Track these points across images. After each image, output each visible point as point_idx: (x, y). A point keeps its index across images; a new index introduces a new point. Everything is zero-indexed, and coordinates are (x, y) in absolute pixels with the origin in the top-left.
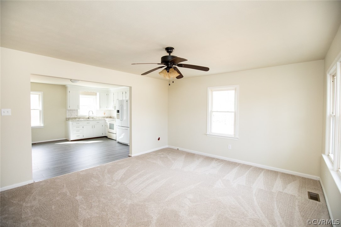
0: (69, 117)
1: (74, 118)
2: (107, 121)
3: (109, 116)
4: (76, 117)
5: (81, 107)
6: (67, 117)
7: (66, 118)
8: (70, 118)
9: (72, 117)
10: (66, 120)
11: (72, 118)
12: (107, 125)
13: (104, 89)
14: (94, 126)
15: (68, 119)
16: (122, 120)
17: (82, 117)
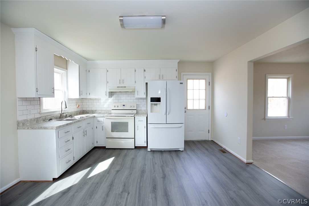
0: (25, 117)
1: (34, 119)
3: (82, 110)
6: (20, 118)
7: (18, 123)
8: (27, 121)
9: (29, 117)
11: (31, 120)
12: (103, 127)
13: (85, 59)
14: (86, 131)
15: (23, 125)
16: (168, 114)
17: (49, 116)
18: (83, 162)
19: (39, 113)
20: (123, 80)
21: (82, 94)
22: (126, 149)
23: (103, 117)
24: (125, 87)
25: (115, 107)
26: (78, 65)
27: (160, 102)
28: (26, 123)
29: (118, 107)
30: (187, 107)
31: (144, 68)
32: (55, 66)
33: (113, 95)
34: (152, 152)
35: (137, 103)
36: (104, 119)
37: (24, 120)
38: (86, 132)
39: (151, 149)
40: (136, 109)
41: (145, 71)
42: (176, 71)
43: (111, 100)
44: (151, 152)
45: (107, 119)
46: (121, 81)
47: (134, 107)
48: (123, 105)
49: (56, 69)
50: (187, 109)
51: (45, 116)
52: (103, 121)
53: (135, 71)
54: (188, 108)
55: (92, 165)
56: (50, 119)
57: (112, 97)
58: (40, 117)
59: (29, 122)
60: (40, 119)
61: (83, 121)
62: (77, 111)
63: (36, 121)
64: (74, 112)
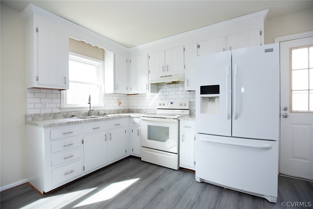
0: (37, 112)
1: (50, 114)
2: (137, 120)
3: (126, 108)
4: (58, 111)
5: (71, 85)
6: (31, 112)
7: (26, 117)
8: (39, 115)
9: (43, 112)
10: (26, 123)
11: (45, 115)
12: (138, 131)
13: (121, 46)
14: (110, 134)
15: (32, 120)
16: (236, 118)
17: (73, 113)
18: (99, 175)
19: (59, 108)
20: (167, 66)
21: (117, 88)
22: (165, 168)
23: (139, 117)
24: (171, 76)
25: (160, 105)
26: (113, 53)
27: (219, 93)
28: (38, 118)
29: (164, 105)
30: (291, 107)
31: (197, 43)
32: (70, 52)
33: (160, 89)
34: (203, 185)
35: (191, 100)
36: (140, 120)
37: (35, 114)
38: (111, 136)
39: (201, 179)
40: (188, 109)
41: (198, 46)
42: (261, 34)
43: (157, 95)
44: (201, 184)
45: (143, 121)
46: (166, 68)
47: (185, 105)
48: (171, 103)
49: (71, 56)
50: (291, 111)
51: (68, 112)
52: (139, 123)
53: (184, 50)
54: (294, 109)
55: (103, 183)
56: (72, 116)
57: (158, 92)
58: (60, 113)
59: (42, 117)
60: (60, 114)
61: (104, 120)
62: (119, 110)
63: (52, 116)
64: (115, 110)
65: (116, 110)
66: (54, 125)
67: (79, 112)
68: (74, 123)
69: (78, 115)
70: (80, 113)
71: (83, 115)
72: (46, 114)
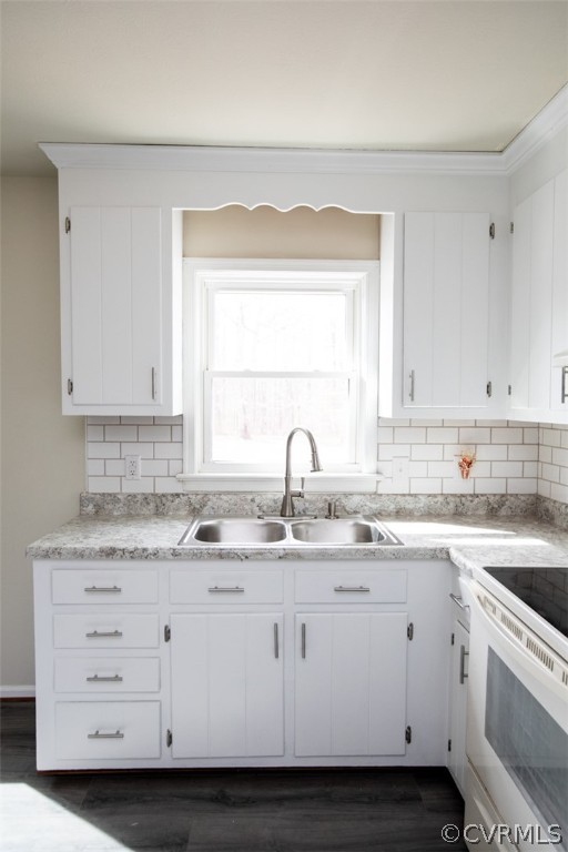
0: (110, 486)
1: (147, 499)
6: (96, 487)
7: (83, 501)
9: (128, 488)
11: (132, 499)
12: (463, 652)
15: (97, 512)
19: (175, 477)
21: (412, 395)
26: (393, 214)
28: (110, 507)
51: (206, 495)
58: (178, 495)
59: (121, 505)
60: (177, 501)
61: (270, 560)
62: (462, 496)
63: (152, 506)
64: (435, 496)
65: (446, 496)
66: (59, 553)
67: (250, 497)
68: (127, 554)
69: (246, 507)
70: (253, 500)
71: (265, 508)
72: (135, 496)
